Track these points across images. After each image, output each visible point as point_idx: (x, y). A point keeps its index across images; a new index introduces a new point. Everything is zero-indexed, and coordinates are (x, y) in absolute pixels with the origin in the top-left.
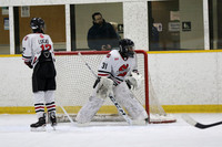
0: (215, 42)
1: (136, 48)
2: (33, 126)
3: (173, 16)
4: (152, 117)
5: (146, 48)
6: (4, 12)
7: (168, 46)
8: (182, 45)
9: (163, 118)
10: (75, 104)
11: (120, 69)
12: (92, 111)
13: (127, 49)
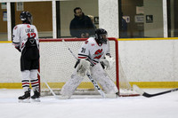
0: (172, 32)
1: (109, 36)
2: (20, 98)
3: (139, 10)
4: (122, 92)
5: (117, 36)
6: (3, 7)
7: (134, 34)
8: (146, 33)
9: (130, 92)
10: (59, 81)
11: (96, 53)
12: (74, 86)
13: (101, 37)
